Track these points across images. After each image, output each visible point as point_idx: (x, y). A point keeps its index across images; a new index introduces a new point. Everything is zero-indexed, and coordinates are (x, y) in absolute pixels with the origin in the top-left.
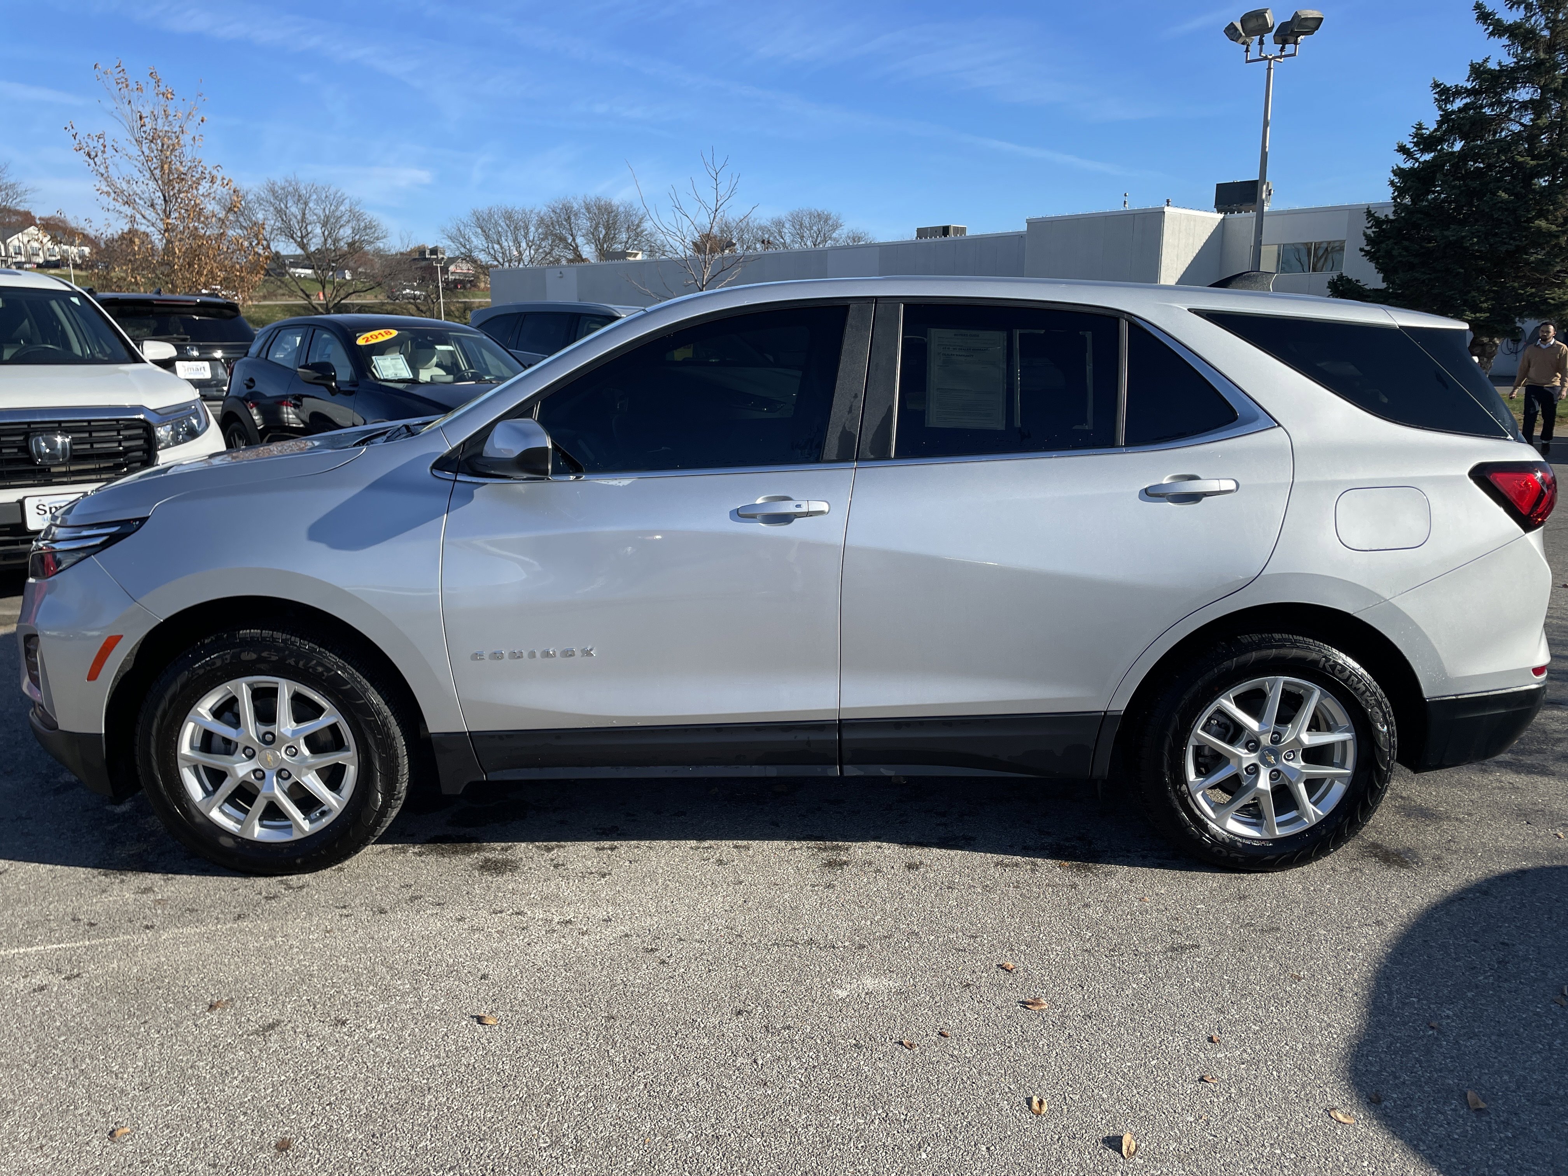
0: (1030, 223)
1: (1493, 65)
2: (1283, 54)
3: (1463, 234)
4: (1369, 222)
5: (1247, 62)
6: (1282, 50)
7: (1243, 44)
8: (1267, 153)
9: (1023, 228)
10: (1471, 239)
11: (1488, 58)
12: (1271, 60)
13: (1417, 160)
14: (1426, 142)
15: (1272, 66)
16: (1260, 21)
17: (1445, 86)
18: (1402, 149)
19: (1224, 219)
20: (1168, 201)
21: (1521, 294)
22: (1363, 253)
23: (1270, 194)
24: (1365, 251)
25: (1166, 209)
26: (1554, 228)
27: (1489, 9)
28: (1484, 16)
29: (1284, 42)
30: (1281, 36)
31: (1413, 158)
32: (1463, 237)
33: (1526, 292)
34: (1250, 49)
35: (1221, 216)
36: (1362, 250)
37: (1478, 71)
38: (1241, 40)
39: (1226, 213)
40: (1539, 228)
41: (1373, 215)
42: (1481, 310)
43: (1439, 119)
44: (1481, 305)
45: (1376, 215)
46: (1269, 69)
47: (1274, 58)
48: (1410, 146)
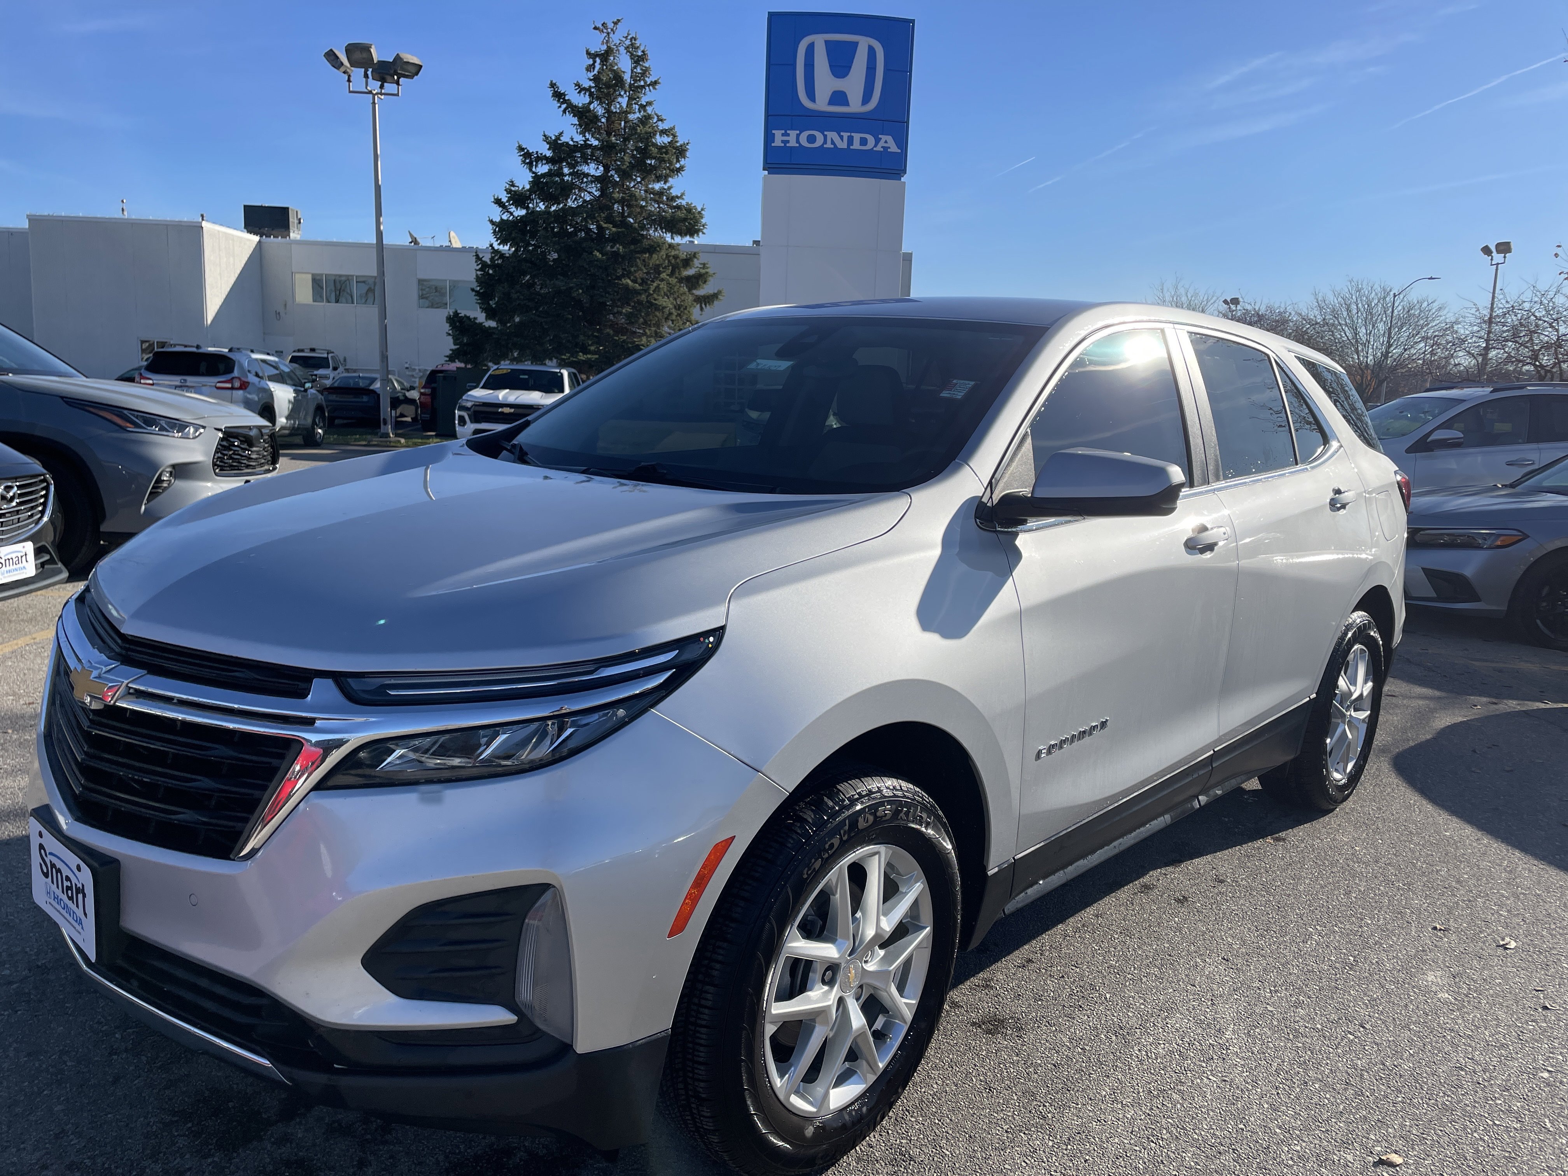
0: (32, 219)
1: (565, 139)
2: (383, 91)
3: (571, 285)
4: (478, 265)
5: (350, 92)
6: (382, 87)
7: (344, 72)
8: (380, 186)
9: (24, 224)
10: (577, 290)
11: (562, 133)
12: (374, 95)
13: (511, 214)
14: (518, 198)
15: (376, 101)
16: (365, 55)
17: (528, 151)
18: (498, 202)
19: (260, 242)
20: (202, 216)
21: (616, 340)
22: (474, 293)
23: (300, 223)
24: (476, 291)
25: (204, 224)
26: (637, 286)
27: (562, 90)
28: (559, 96)
29: (383, 81)
30: (379, 73)
31: (508, 212)
32: (571, 288)
33: (619, 339)
34: (352, 79)
35: (256, 238)
36: (473, 290)
37: (555, 144)
38: (342, 69)
39: (261, 236)
40: (626, 287)
41: (481, 259)
42: (590, 352)
43: (531, 180)
44: (589, 347)
45: (483, 259)
46: (374, 103)
47: (377, 94)
48: (504, 200)
